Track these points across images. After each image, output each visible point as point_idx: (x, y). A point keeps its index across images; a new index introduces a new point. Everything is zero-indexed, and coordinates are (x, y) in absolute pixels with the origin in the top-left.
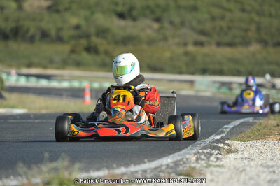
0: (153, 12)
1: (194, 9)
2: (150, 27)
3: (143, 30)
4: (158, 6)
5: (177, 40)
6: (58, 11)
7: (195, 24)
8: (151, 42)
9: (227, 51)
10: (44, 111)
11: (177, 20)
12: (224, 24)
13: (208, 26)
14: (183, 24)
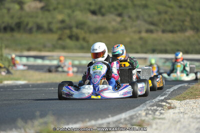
0: (116, 9)
1: (146, 6)
2: (114, 20)
3: (110, 22)
4: (120, 5)
5: (134, 29)
6: (49, 10)
7: (146, 17)
8: (115, 31)
9: (170, 36)
10: (39, 82)
12: (167, 17)
13: (156, 19)
14: (137, 17)
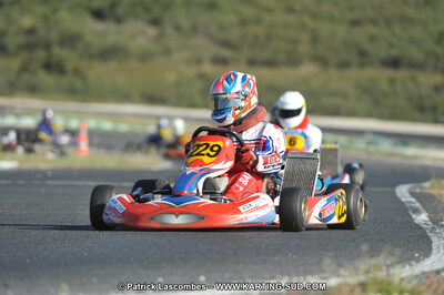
0: (147, 9)
1: (213, 6)
3: (132, 37)
7: (213, 29)
11: (185, 23)
13: (234, 35)
